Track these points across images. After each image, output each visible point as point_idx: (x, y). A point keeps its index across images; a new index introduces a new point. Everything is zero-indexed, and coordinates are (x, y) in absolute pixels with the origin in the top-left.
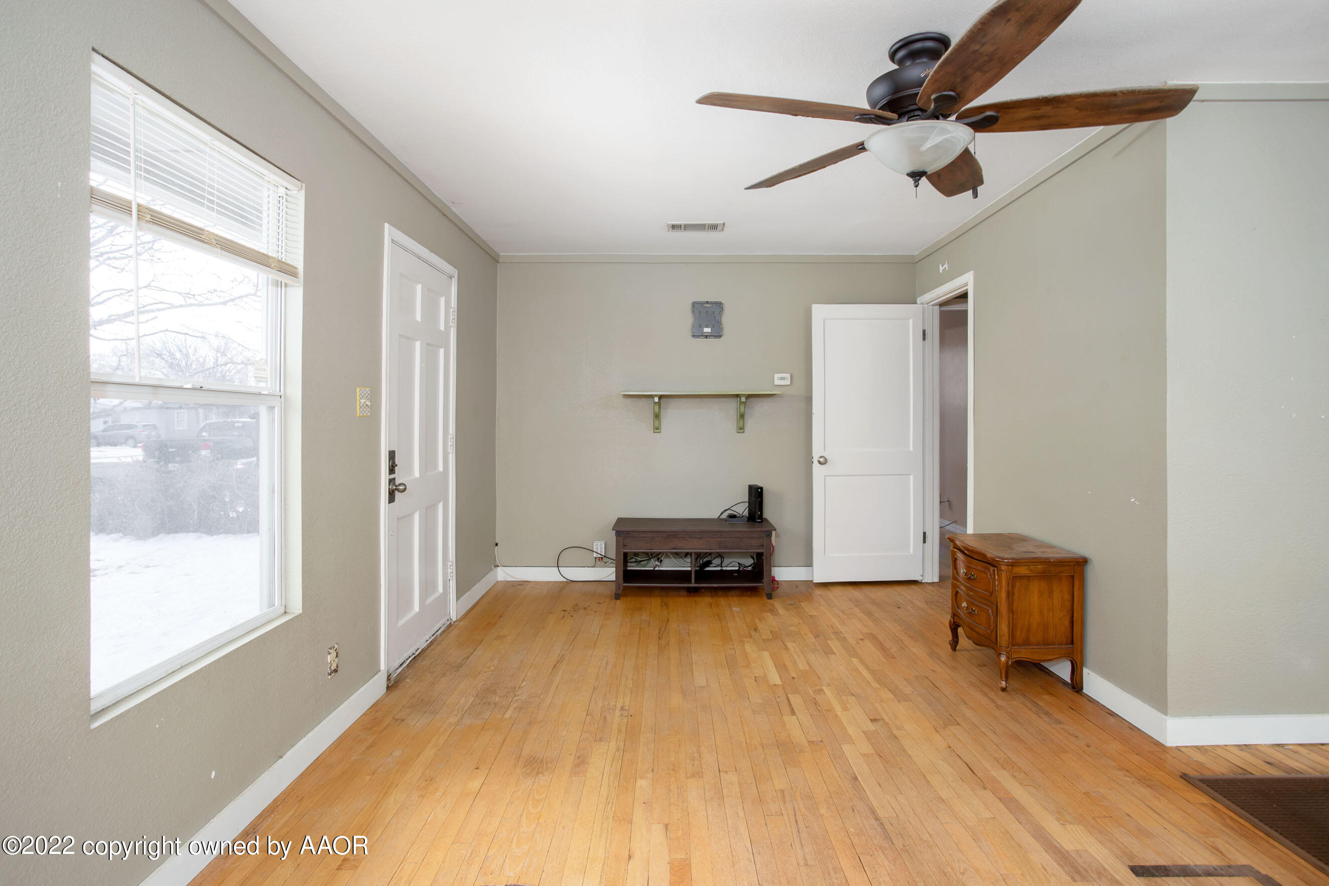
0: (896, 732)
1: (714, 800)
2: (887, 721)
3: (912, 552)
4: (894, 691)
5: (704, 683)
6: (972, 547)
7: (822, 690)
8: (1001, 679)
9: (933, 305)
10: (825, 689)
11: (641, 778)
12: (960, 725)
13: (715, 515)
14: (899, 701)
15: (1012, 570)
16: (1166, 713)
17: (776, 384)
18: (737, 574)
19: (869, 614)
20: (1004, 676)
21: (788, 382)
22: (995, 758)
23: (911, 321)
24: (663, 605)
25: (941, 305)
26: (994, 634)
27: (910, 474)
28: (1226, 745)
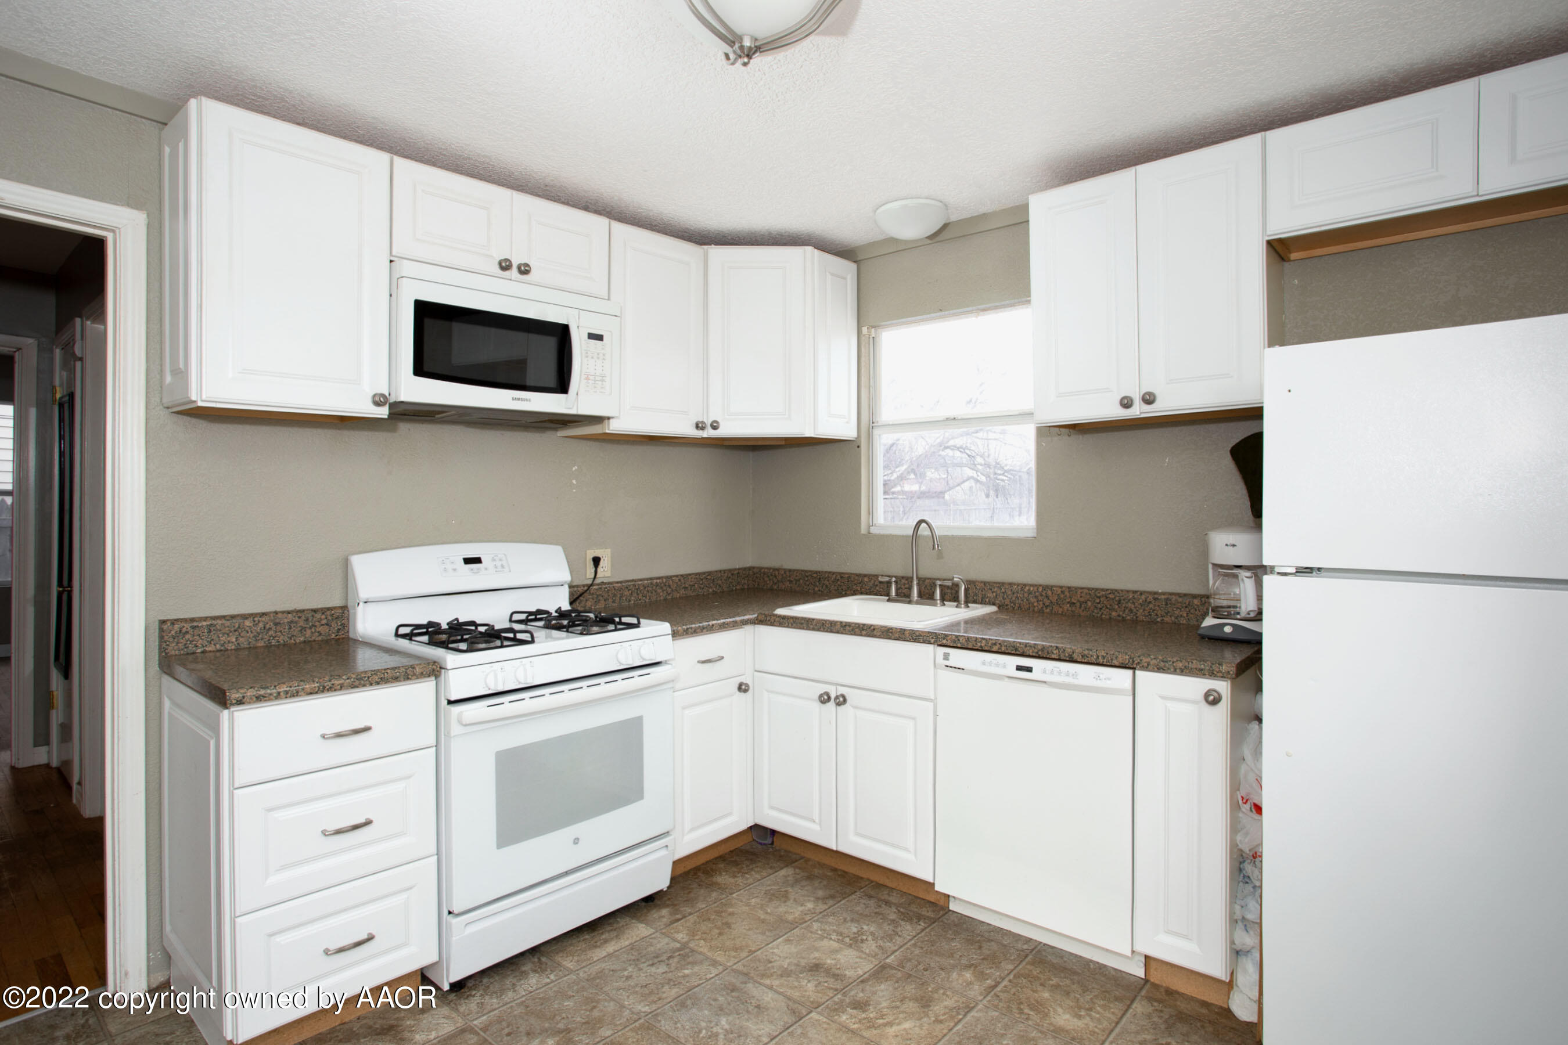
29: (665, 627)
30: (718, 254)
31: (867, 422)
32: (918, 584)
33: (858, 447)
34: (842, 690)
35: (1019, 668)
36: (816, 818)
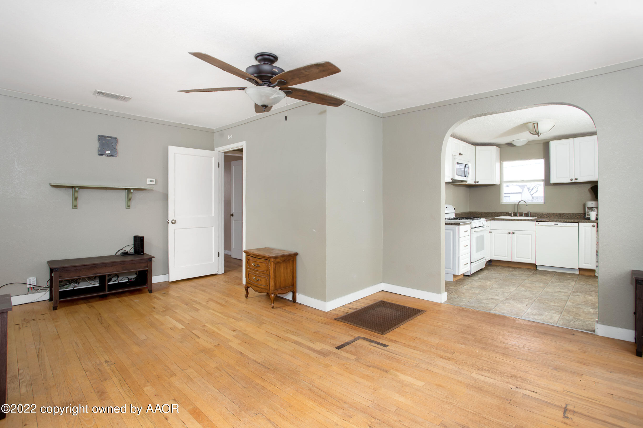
0: (245, 332)
1: (189, 381)
2: (239, 329)
3: (213, 261)
4: (234, 318)
5: (145, 338)
6: (258, 254)
7: (205, 325)
8: (272, 303)
9: (222, 152)
10: (205, 324)
11: (145, 387)
12: (265, 323)
13: (113, 253)
14: (239, 321)
15: (275, 261)
16: (325, 301)
17: (147, 184)
18: (128, 284)
19: (204, 291)
20: (273, 302)
21: (154, 183)
22: (283, 331)
23: (213, 158)
24: (90, 307)
25: (225, 153)
26: (268, 287)
27: (212, 227)
28: (339, 307)
29: (484, 219)
30: (478, 147)
31: (501, 182)
32: (519, 213)
33: (500, 186)
34: (513, 231)
35: (555, 224)
36: (507, 256)
